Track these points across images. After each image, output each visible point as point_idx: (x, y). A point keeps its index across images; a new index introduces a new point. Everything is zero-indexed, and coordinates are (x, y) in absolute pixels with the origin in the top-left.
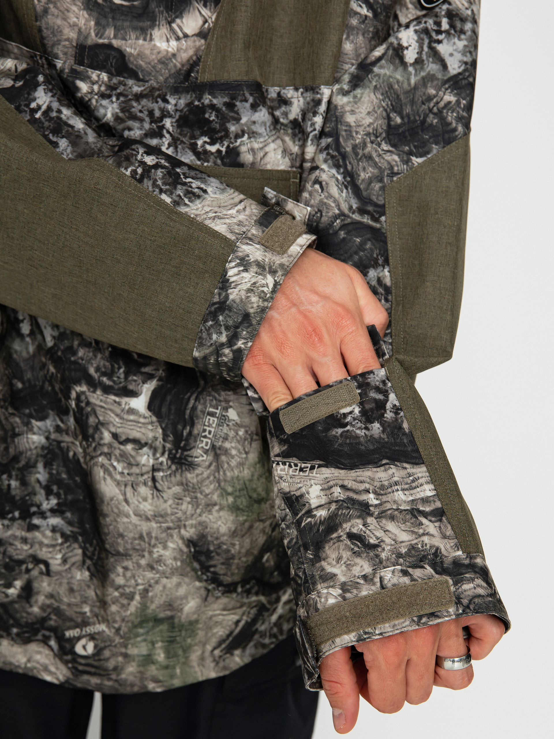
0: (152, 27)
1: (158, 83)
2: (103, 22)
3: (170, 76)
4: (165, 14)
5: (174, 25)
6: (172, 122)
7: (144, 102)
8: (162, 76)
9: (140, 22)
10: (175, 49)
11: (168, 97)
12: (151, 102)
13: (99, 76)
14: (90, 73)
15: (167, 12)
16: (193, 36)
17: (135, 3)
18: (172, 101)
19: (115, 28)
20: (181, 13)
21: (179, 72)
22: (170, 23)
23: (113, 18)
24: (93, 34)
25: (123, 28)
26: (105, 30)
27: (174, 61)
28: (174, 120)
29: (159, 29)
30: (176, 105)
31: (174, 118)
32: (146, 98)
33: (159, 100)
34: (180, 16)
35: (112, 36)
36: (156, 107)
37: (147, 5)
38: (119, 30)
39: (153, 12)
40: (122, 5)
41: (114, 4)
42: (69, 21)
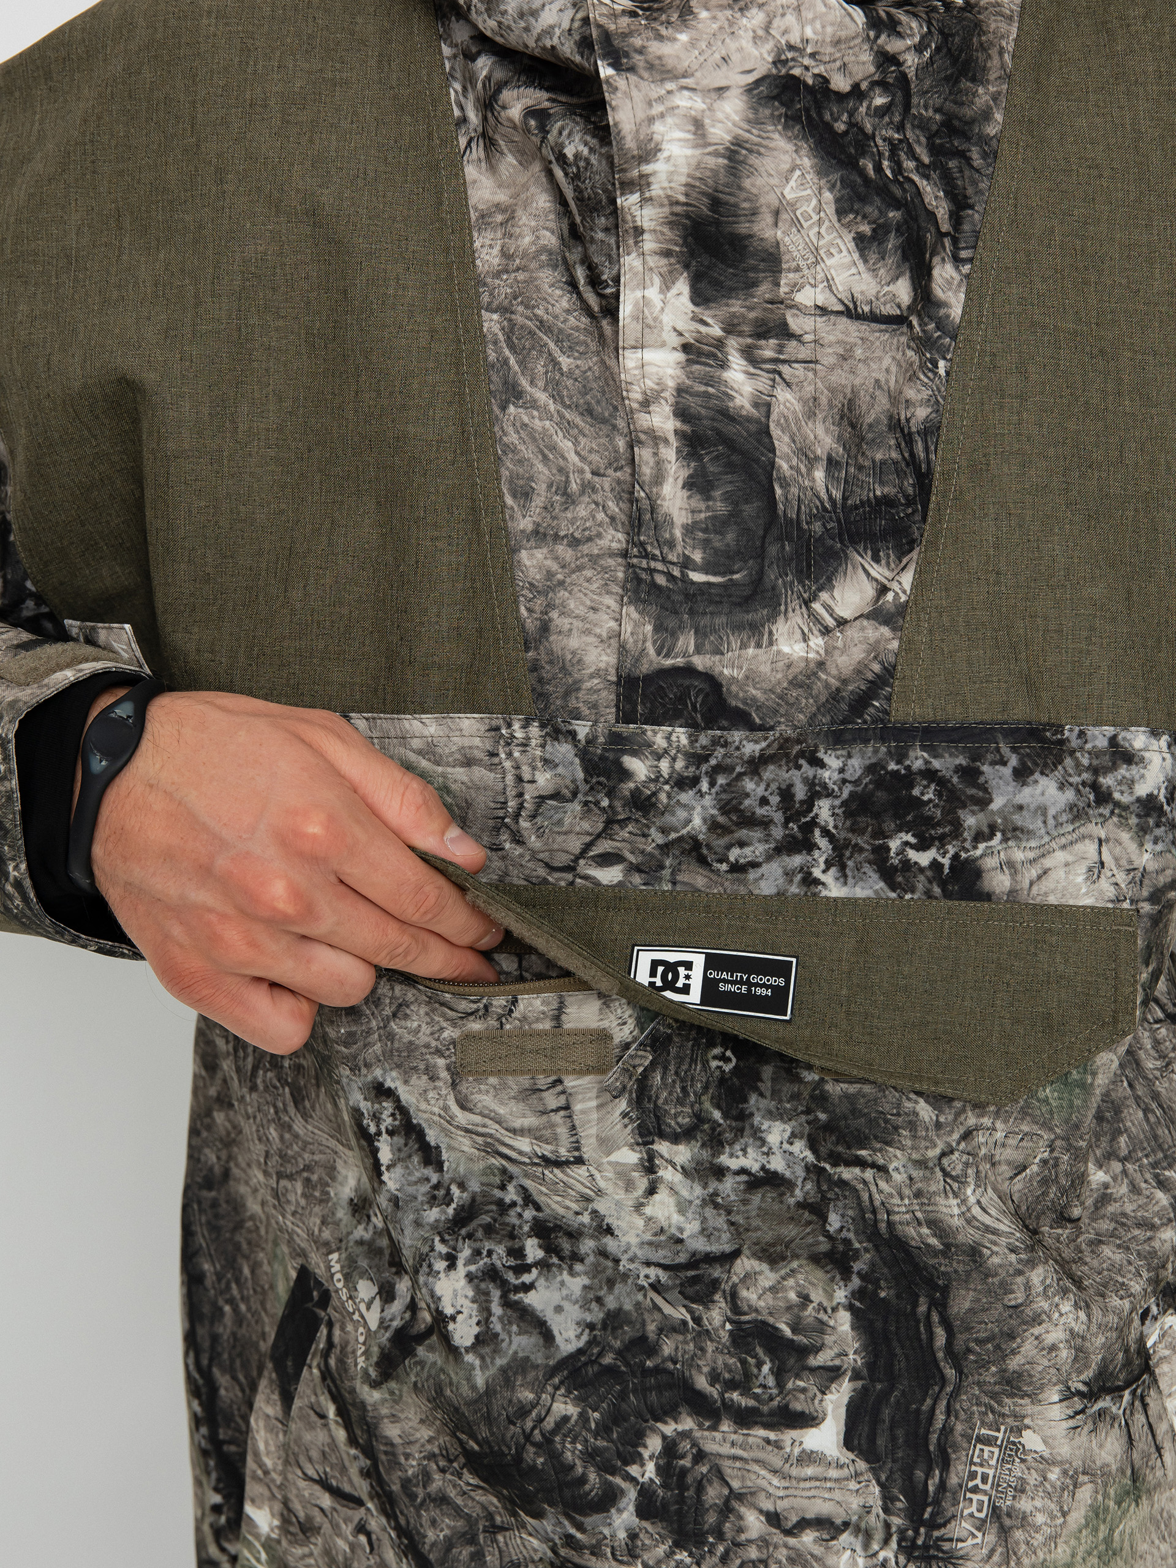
0: (772, 618)
1: (795, 727)
2: (671, 623)
3: (818, 709)
4: (797, 587)
5: (816, 606)
6: (833, 807)
7: (769, 772)
8: (801, 712)
9: (748, 612)
10: (822, 652)
11: (820, 754)
12: (785, 768)
13: (668, 738)
14: (649, 733)
15: (801, 582)
16: (856, 619)
17: (736, 577)
18: (833, 761)
19: (696, 633)
20: (829, 580)
21: (835, 696)
22: (807, 603)
23: (692, 612)
24: (651, 650)
25: (714, 631)
26: (677, 639)
27: (824, 677)
28: (837, 802)
29: (787, 619)
30: (842, 771)
31: (836, 797)
32: (773, 763)
33: (802, 762)
34: (828, 585)
35: (691, 649)
36: (797, 779)
37: (761, 573)
38: (705, 635)
39: (774, 588)
40: (709, 584)
41: (693, 583)
42: (598, 631)
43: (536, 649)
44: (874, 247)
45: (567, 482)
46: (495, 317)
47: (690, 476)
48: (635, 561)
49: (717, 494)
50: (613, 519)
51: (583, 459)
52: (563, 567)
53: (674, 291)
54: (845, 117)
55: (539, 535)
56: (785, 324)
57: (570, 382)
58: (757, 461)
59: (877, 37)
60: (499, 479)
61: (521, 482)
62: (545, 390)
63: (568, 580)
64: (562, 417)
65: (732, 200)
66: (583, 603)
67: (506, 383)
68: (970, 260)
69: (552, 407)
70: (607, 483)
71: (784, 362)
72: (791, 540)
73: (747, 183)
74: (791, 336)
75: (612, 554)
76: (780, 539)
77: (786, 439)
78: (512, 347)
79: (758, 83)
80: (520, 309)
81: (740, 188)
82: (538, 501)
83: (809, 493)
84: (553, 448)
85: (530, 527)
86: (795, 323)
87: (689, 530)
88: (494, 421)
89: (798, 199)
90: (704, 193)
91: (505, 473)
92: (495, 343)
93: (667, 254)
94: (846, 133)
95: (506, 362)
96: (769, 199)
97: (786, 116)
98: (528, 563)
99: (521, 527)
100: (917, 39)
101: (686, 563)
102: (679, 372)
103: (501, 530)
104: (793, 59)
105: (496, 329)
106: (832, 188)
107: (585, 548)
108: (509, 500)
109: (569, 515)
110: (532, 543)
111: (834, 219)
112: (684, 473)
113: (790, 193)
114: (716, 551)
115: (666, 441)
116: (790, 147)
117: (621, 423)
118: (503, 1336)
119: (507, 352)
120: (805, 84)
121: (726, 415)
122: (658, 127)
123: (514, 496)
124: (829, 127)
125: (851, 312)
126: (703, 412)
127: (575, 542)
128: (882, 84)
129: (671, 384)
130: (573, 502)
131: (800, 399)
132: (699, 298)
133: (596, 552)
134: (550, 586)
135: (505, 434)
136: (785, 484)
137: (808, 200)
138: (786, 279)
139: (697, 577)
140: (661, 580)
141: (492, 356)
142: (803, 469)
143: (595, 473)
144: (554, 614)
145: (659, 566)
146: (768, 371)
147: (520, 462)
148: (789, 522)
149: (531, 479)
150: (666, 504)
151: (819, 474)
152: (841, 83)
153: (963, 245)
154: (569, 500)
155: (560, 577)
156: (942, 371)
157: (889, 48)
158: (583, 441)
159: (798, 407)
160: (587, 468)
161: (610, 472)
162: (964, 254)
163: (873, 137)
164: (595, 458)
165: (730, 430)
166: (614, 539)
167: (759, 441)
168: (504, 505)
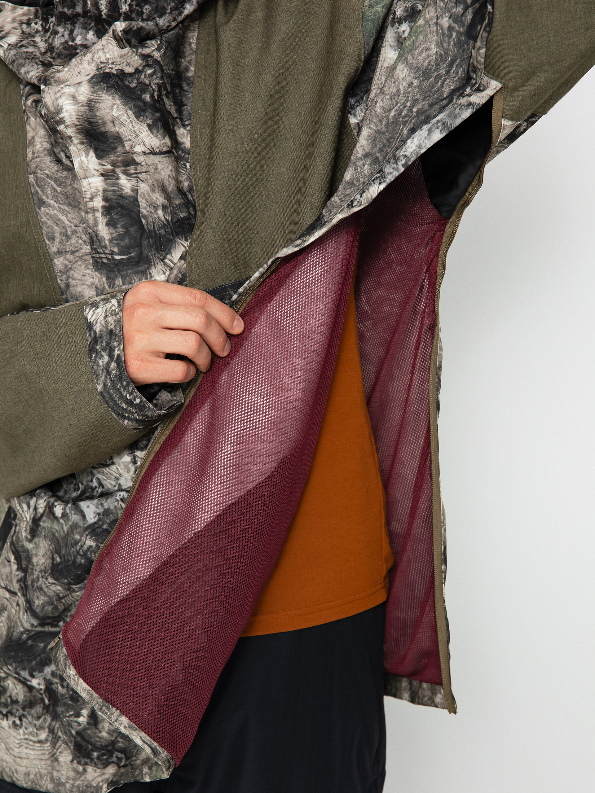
0: (150, 267)
2: (112, 275)
4: (157, 255)
5: (166, 261)
9: (139, 267)
15: (158, 253)
17: (132, 255)
19: (122, 277)
20: (169, 250)
22: (162, 260)
23: (118, 270)
24: (107, 287)
25: (127, 276)
26: (115, 281)
29: (155, 267)
34: (169, 252)
35: (121, 284)
37: (141, 253)
38: (125, 278)
39: (147, 257)
40: (122, 259)
41: (116, 260)
42: (87, 283)
43: (66, 294)
44: (154, 128)
45: (67, 231)
46: (32, 176)
47: (108, 221)
48: (94, 255)
49: (119, 226)
50: (85, 242)
51: (70, 222)
52: (70, 262)
53: (90, 156)
54: (135, 81)
55: (60, 252)
56: (134, 160)
57: (61, 196)
58: (133, 211)
59: (137, 50)
60: (42, 234)
61: (50, 234)
62: (52, 199)
63: (73, 267)
64: (60, 208)
65: (95, 120)
66: (80, 274)
67: (39, 199)
68: (189, 124)
69: (56, 205)
70: (80, 229)
71: (139, 173)
72: (151, 237)
73: (98, 113)
74: (137, 164)
75: (87, 254)
76: (148, 238)
77: (144, 201)
78: (38, 186)
79: (92, 78)
80: (39, 171)
81: (96, 116)
82: (57, 240)
83: (157, 220)
84: (59, 220)
85: (56, 250)
86: (138, 159)
87: (111, 241)
88: (37, 214)
89: (119, 115)
90: (84, 120)
91: (44, 232)
92: (33, 185)
93: (82, 143)
94: (136, 87)
95: (37, 192)
96: (108, 118)
97: (107, 87)
98: (57, 263)
99: (53, 251)
100: (156, 46)
101: (113, 253)
102: (103, 184)
103: (46, 253)
104: (104, 67)
105: (33, 181)
106: (131, 109)
107: (77, 254)
108: (47, 242)
109: (69, 243)
110: (58, 256)
111: (136, 120)
112: (105, 221)
113: (115, 113)
114: (122, 247)
115: (98, 210)
116: (110, 98)
117: (82, 207)
118: (69, 514)
119: (37, 188)
120: (113, 74)
121: (122, 197)
122: (60, 101)
123: (49, 240)
124: (128, 87)
125: (153, 153)
126: (113, 197)
127: (73, 253)
128: (148, 66)
129: (101, 189)
130: (70, 238)
131: (148, 186)
132: (99, 157)
133: (81, 255)
134: (67, 270)
135: (42, 218)
136: (146, 218)
137: (123, 115)
138: (127, 145)
139: (117, 257)
140: (105, 261)
141: (33, 190)
142: (153, 211)
143: (76, 226)
144: (70, 280)
145: (103, 256)
146: (135, 178)
147: (48, 227)
148: (150, 231)
149: (53, 232)
150: (101, 233)
151: (160, 212)
152: (129, 70)
153: (186, 120)
154: (68, 238)
155: (70, 266)
156: (188, 167)
157: (144, 52)
158: (69, 215)
159: (148, 189)
160: (72, 225)
161: (81, 225)
162: (186, 123)
163: (150, 84)
164: (75, 221)
165: (123, 202)
166: (86, 249)
167: (134, 204)
168: (46, 244)
